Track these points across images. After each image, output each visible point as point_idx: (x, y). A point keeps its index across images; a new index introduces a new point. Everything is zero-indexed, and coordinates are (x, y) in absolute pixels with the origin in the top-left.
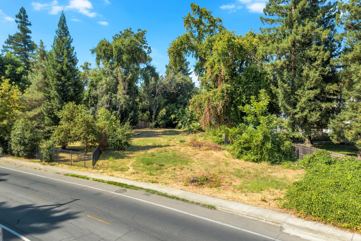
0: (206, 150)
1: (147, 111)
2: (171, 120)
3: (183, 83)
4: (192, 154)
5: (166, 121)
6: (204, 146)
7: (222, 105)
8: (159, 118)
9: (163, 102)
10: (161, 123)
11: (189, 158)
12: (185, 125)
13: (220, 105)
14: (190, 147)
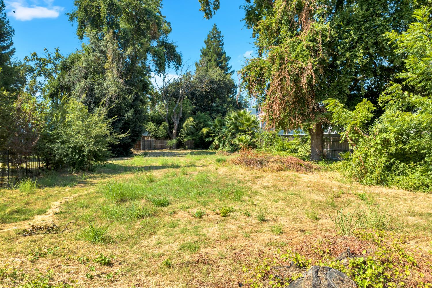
0: (277, 171)
1: (164, 122)
2: (202, 137)
3: (221, 81)
4: (247, 178)
5: (194, 138)
6: (272, 162)
7: (313, 68)
8: (182, 132)
9: (189, 108)
10: (185, 140)
11: (241, 185)
12: (224, 144)
13: (310, 67)
14: (238, 166)
